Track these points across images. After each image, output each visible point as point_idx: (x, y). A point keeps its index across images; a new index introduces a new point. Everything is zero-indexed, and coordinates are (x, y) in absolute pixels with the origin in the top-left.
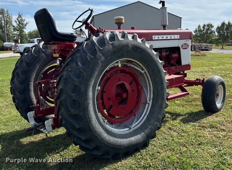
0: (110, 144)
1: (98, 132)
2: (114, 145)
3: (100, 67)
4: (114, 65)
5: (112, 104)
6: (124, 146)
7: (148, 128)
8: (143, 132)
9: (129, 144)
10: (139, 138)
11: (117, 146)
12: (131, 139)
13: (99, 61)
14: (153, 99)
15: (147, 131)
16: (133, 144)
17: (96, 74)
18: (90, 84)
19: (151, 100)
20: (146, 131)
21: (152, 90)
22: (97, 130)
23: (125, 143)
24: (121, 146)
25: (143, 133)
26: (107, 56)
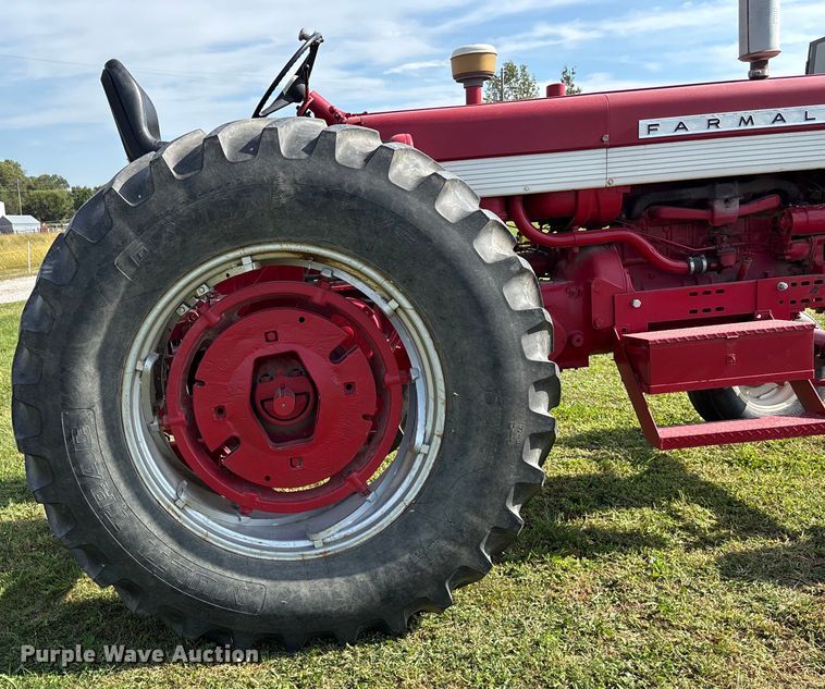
0: (184, 587)
1: (126, 534)
2: (200, 595)
3: (123, 283)
4: (228, 275)
5: (236, 434)
6: (251, 607)
7: (393, 559)
8: (363, 571)
9: (278, 608)
10: (335, 594)
11: (217, 601)
12: (292, 586)
13: (118, 259)
14: (443, 438)
15: (386, 572)
16: (299, 609)
17: (110, 309)
18: (81, 348)
19: (437, 442)
20: (382, 569)
21: (442, 395)
22: (121, 524)
23: (258, 599)
24: (234, 605)
25: (360, 577)
26: (157, 237)
